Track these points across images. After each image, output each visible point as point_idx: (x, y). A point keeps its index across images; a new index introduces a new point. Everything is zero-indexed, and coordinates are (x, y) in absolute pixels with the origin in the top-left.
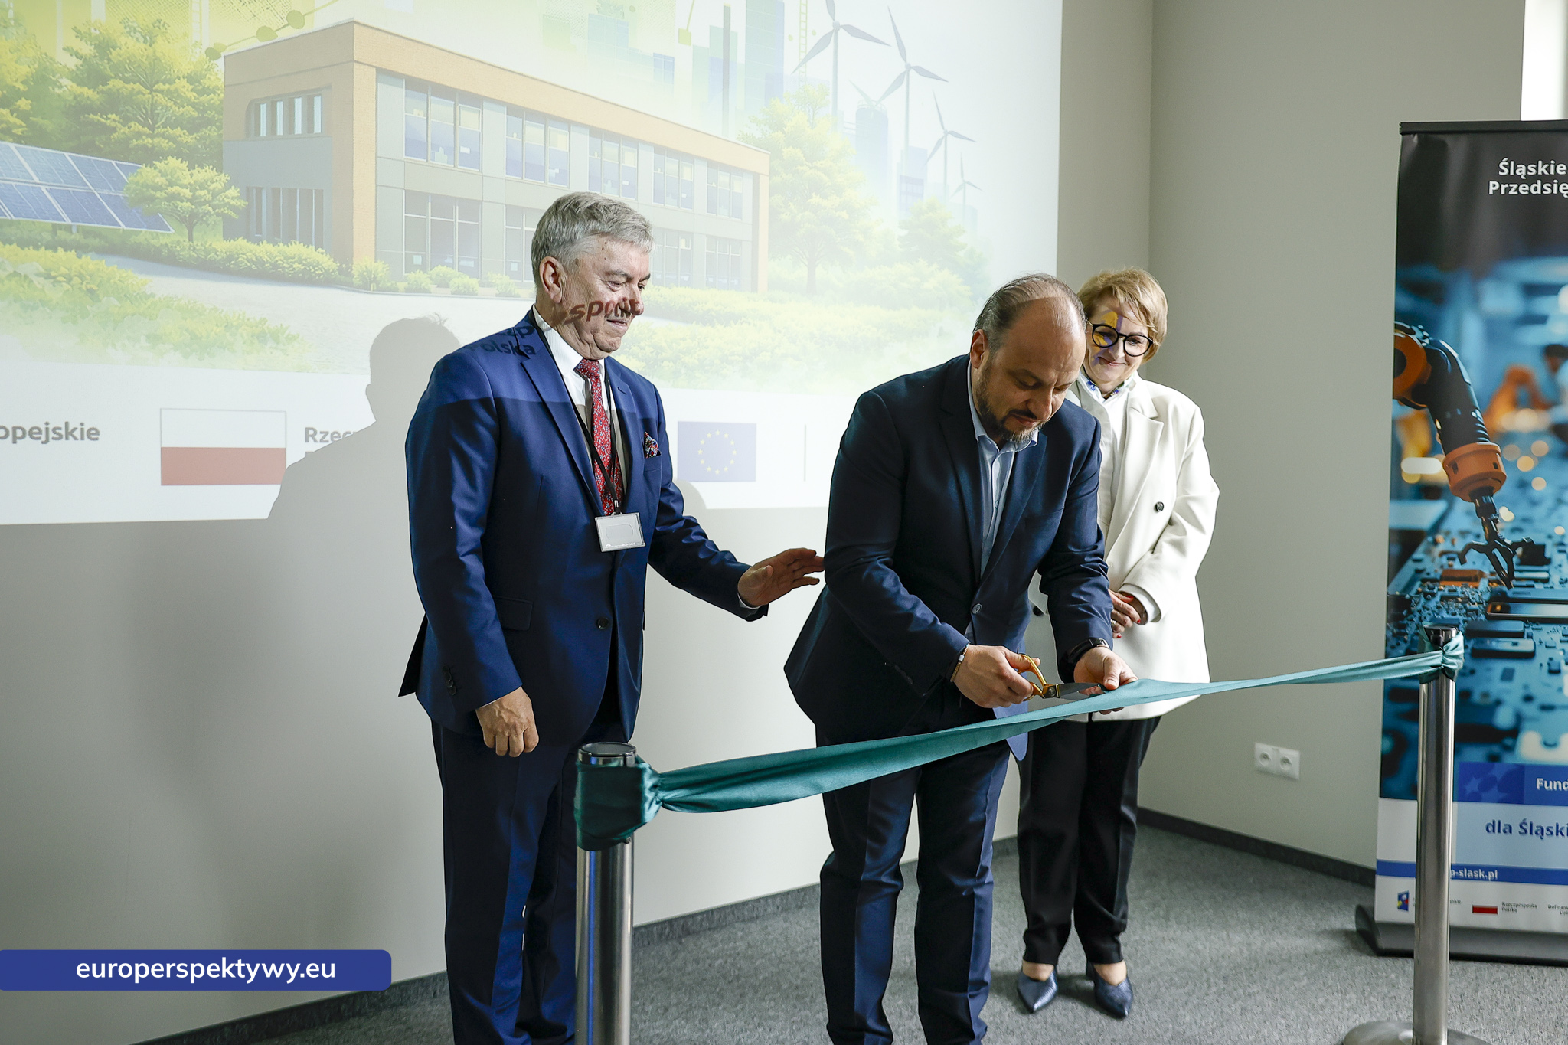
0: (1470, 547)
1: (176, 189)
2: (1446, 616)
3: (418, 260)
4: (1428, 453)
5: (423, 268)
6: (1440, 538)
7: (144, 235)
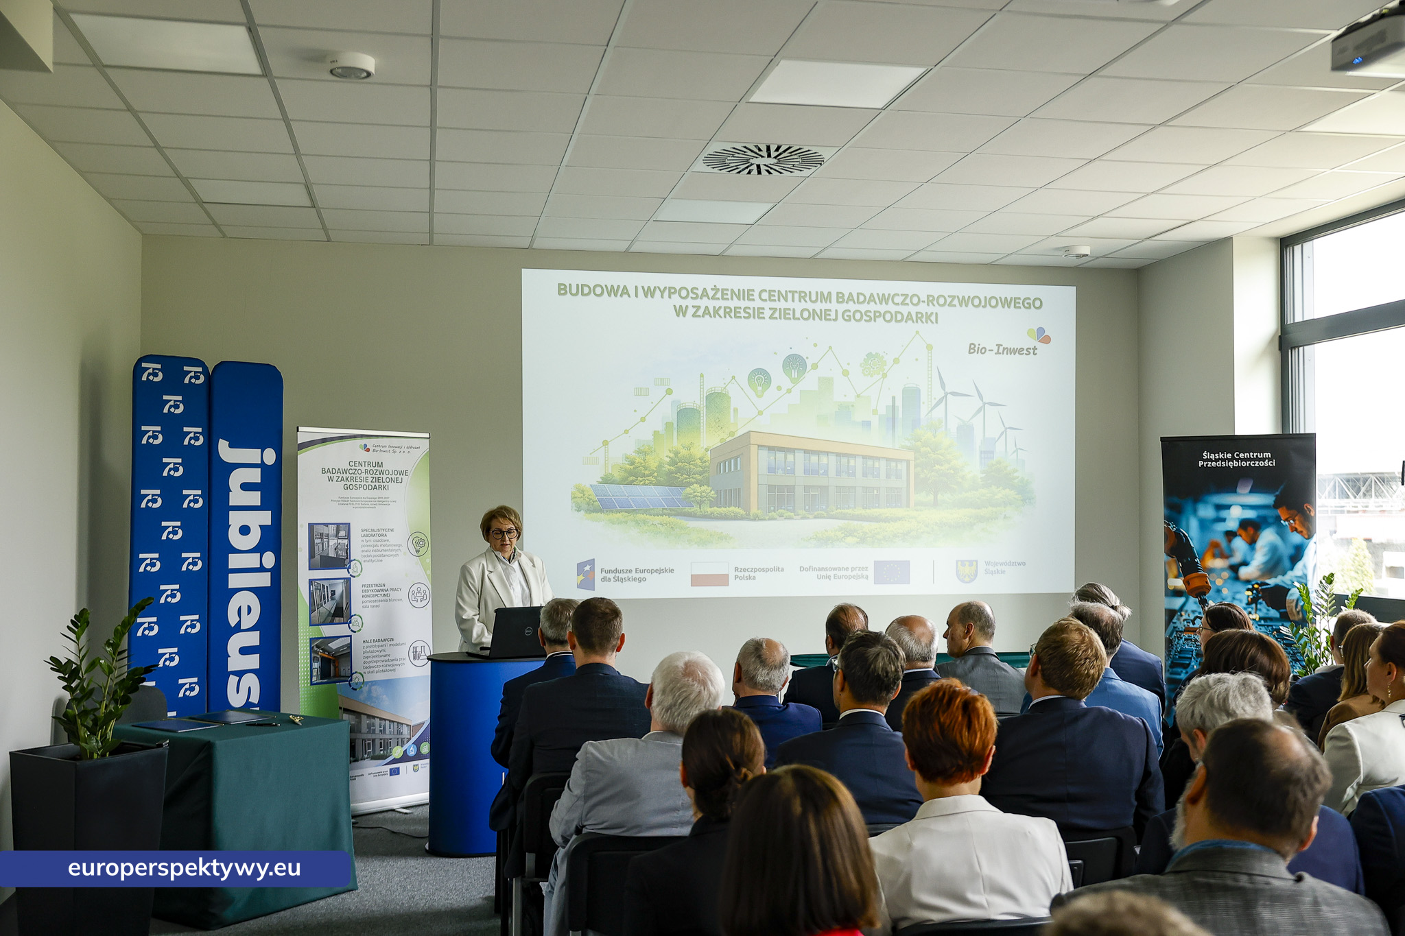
0: (1196, 617)
1: (696, 494)
2: (1187, 647)
3: (772, 508)
4: (1177, 577)
5: (774, 511)
6: (1183, 613)
7: (687, 509)
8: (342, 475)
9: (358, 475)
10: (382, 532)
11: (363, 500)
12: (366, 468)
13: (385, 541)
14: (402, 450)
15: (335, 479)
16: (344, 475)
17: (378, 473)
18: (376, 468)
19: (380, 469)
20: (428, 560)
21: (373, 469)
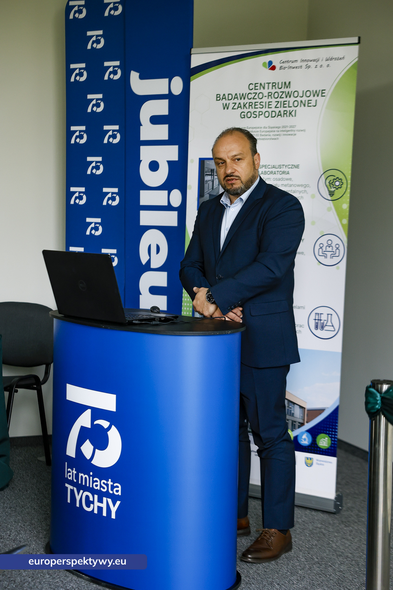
8: (239, 101)
9: (258, 100)
10: (284, 169)
11: (263, 130)
12: (270, 90)
13: (287, 179)
14: (319, 64)
15: (231, 106)
16: (242, 101)
17: (284, 96)
18: (282, 90)
19: (287, 90)
20: (346, 206)
21: (279, 91)
